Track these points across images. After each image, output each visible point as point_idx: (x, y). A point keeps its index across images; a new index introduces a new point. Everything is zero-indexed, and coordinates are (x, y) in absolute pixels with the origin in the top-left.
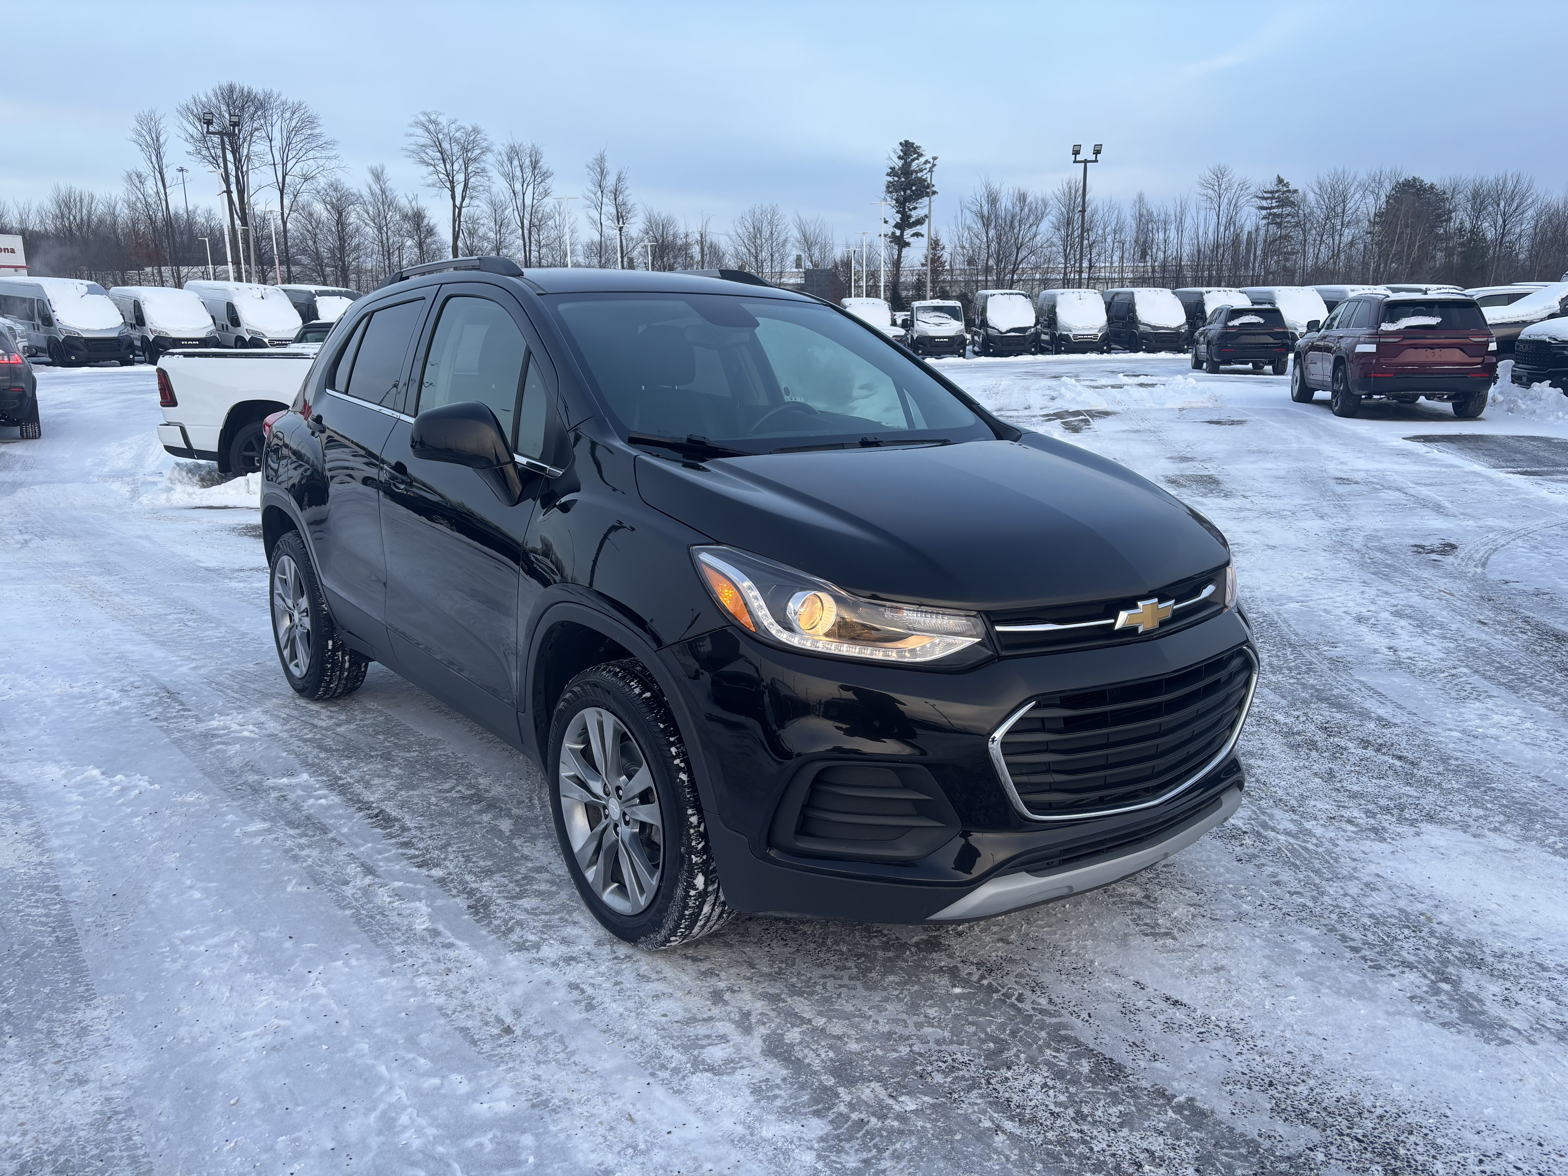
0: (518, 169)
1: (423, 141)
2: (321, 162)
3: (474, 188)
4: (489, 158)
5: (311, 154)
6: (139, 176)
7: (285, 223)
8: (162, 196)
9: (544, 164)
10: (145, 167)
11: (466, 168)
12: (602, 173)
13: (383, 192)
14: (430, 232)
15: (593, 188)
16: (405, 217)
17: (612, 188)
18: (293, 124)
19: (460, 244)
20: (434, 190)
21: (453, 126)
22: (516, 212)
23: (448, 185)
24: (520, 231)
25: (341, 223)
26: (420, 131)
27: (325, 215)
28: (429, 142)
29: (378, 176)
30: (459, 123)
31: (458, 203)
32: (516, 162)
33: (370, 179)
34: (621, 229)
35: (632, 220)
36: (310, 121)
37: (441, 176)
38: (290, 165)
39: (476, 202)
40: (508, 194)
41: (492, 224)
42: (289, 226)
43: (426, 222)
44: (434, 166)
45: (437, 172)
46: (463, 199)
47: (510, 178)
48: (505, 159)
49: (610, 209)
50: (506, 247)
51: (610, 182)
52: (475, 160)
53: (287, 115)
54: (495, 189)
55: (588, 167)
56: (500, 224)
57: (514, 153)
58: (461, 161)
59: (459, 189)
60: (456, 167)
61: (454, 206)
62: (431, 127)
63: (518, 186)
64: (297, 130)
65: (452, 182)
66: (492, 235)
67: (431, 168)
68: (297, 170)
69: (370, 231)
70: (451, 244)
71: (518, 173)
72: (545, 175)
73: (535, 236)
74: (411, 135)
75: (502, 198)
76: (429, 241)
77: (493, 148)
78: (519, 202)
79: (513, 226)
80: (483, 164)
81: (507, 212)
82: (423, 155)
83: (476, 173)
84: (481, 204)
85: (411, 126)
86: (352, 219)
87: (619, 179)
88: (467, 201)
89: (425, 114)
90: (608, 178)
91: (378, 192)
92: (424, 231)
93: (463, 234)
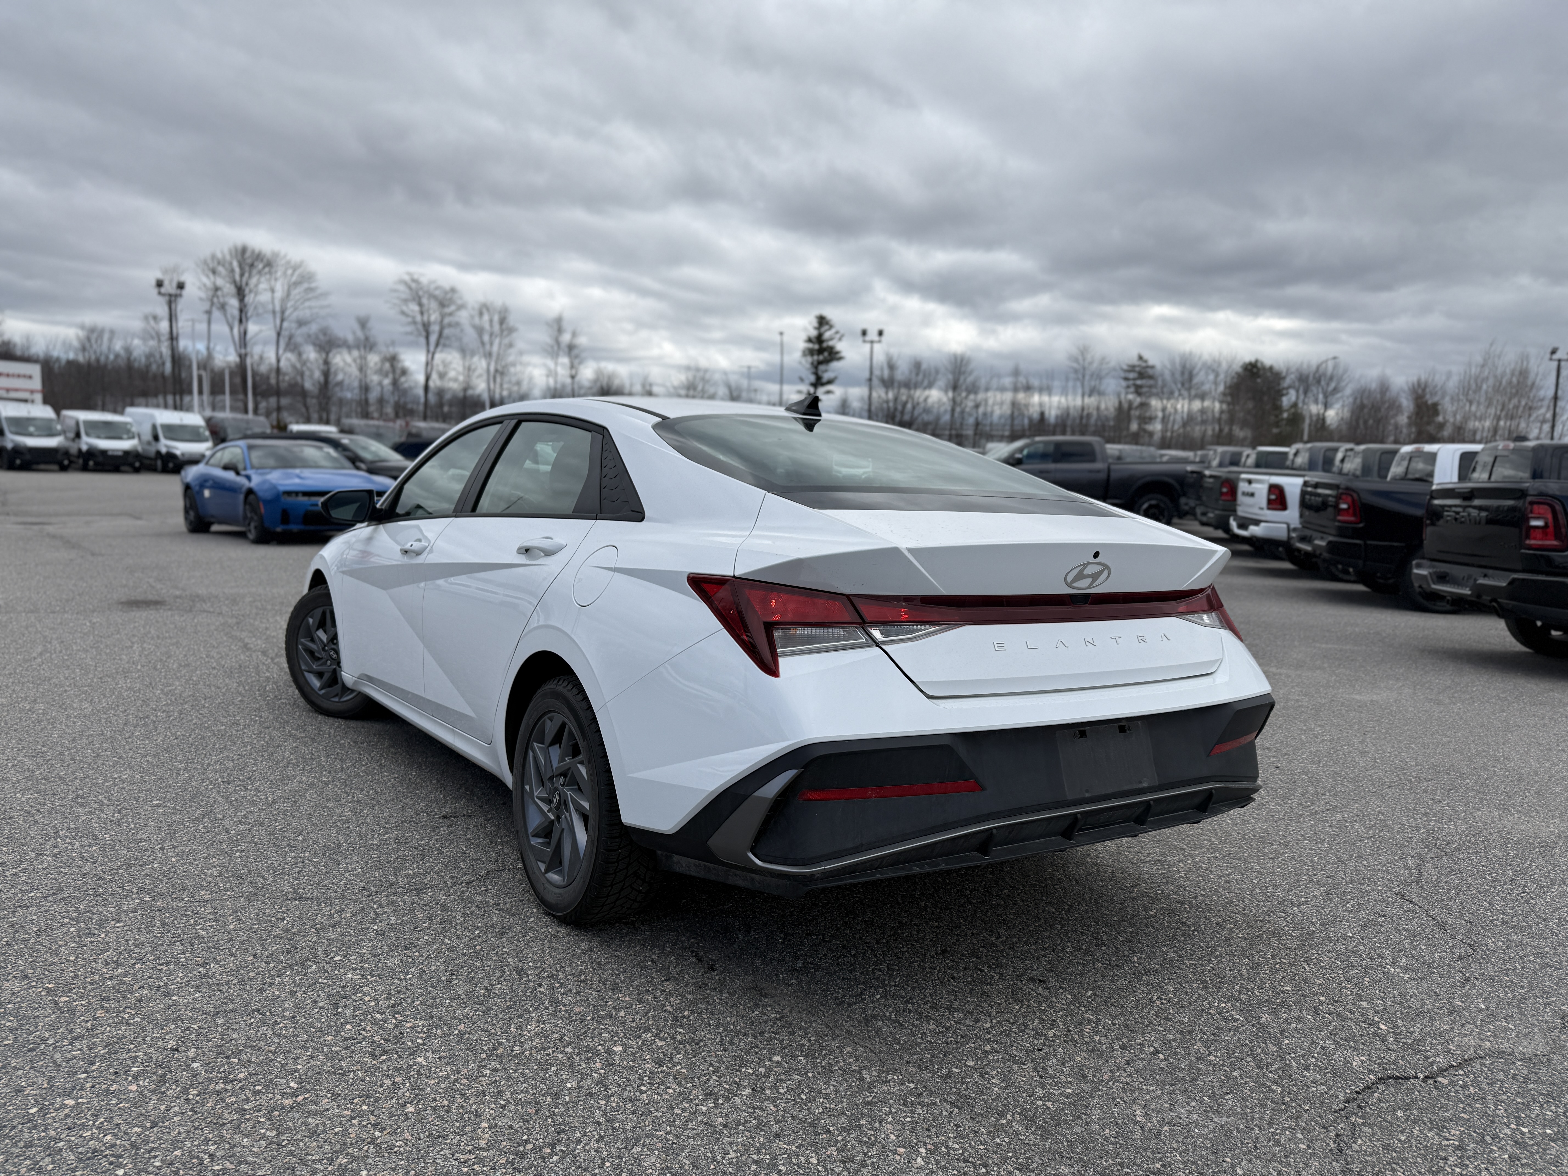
1: (403, 296)
3: (446, 337)
4: (463, 313)
7: (278, 361)
9: (511, 322)
11: (441, 321)
12: (559, 331)
13: (366, 336)
14: (404, 372)
15: (551, 343)
16: (385, 359)
17: (567, 344)
18: (293, 280)
19: (431, 384)
20: (412, 337)
21: (433, 285)
23: (424, 334)
24: (485, 376)
25: (327, 363)
26: (403, 288)
27: (313, 356)
28: (411, 298)
29: (363, 325)
30: (438, 283)
32: (486, 317)
33: (356, 327)
36: (308, 277)
38: (288, 312)
39: (446, 350)
42: (282, 364)
43: (400, 364)
44: (414, 317)
45: (416, 323)
46: (437, 346)
47: (480, 331)
48: (477, 314)
50: (473, 388)
51: (566, 337)
52: (451, 314)
53: (290, 272)
55: (547, 326)
57: (485, 308)
58: (437, 315)
59: (433, 338)
60: (433, 319)
61: (429, 352)
62: (414, 285)
63: (486, 338)
64: (296, 284)
65: (428, 332)
66: (461, 377)
67: (411, 319)
68: (294, 317)
69: (353, 371)
70: (423, 382)
72: (511, 331)
74: (396, 291)
75: (471, 347)
76: (403, 379)
77: (467, 305)
78: (487, 350)
79: (478, 371)
80: (457, 318)
81: (473, 359)
82: (404, 308)
83: (450, 325)
84: (452, 351)
85: (396, 284)
86: (338, 361)
87: (574, 336)
88: (441, 348)
89: (409, 275)
90: (563, 335)
91: (362, 335)
92: (398, 372)
93: (434, 376)
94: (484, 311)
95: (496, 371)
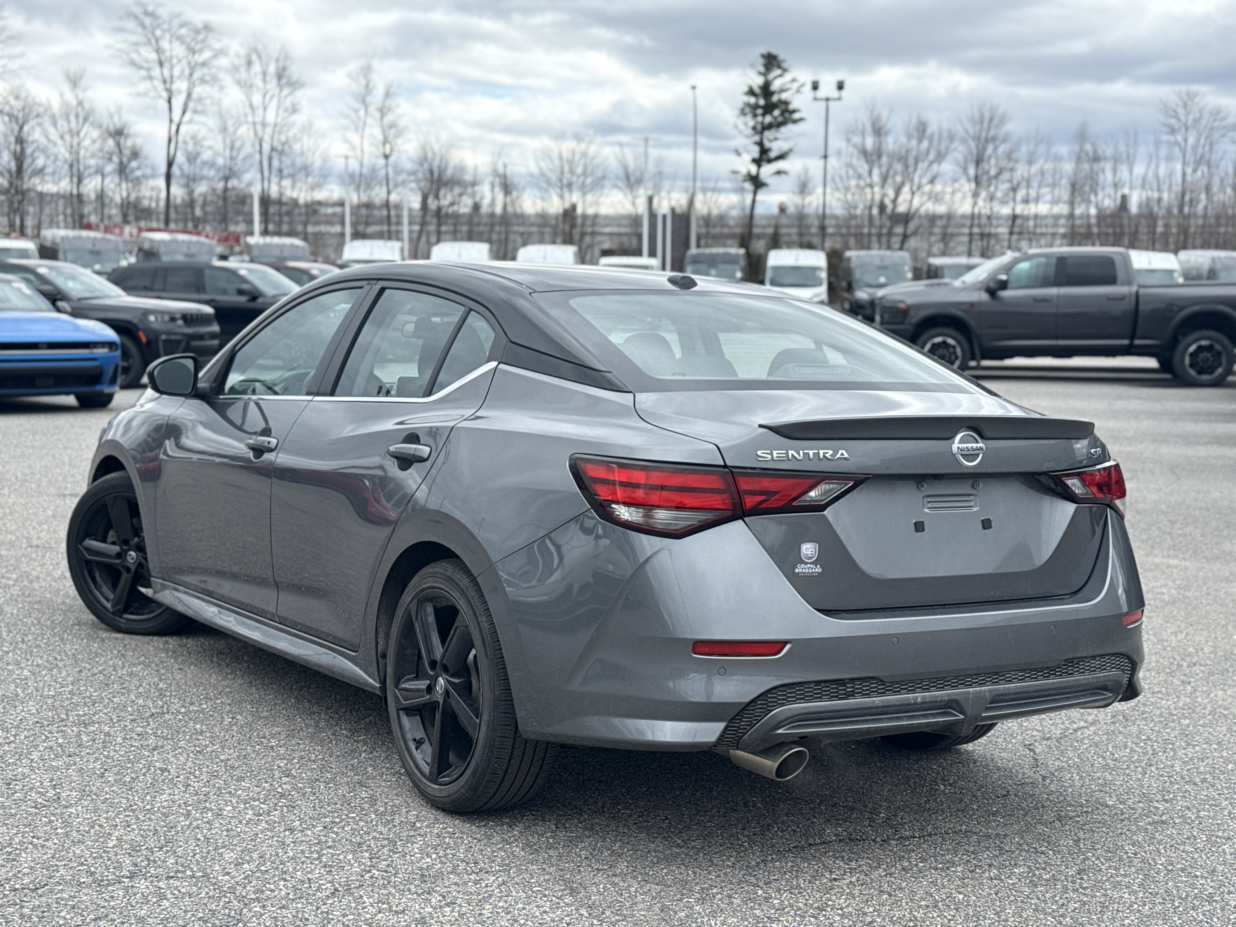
0: (260, 77)
1: (134, 38)
3: (199, 100)
9: (294, 72)
11: (191, 75)
12: (366, 85)
13: (79, 102)
14: (136, 153)
15: (355, 105)
16: (106, 134)
17: (379, 105)
19: (175, 170)
21: (177, 20)
22: (253, 132)
23: (165, 95)
24: (257, 157)
25: (20, 140)
26: (132, 25)
28: (142, 39)
29: (74, 83)
30: (184, 17)
33: (64, 87)
34: (387, 156)
37: (156, 83)
39: (199, 118)
40: (245, 108)
41: (221, 146)
43: (130, 140)
44: (148, 70)
45: (151, 78)
46: (184, 112)
47: (247, 87)
48: (242, 63)
50: (237, 177)
52: (203, 65)
54: (225, 104)
55: (350, 77)
56: (231, 147)
57: (255, 55)
58: (183, 65)
59: (178, 102)
61: (171, 120)
62: (147, 21)
63: (257, 99)
65: (170, 92)
66: (220, 160)
67: (143, 73)
69: (57, 151)
70: (164, 170)
71: (259, 82)
72: (295, 86)
73: (276, 163)
75: (235, 113)
76: (134, 164)
77: (228, 50)
78: (258, 118)
80: (213, 70)
82: (134, 56)
83: (204, 81)
84: (207, 120)
85: (120, 18)
86: (36, 135)
87: (388, 94)
88: (188, 115)
90: (374, 91)
91: (73, 102)
92: (127, 152)
93: (181, 157)
94: (254, 57)
95: (273, 149)
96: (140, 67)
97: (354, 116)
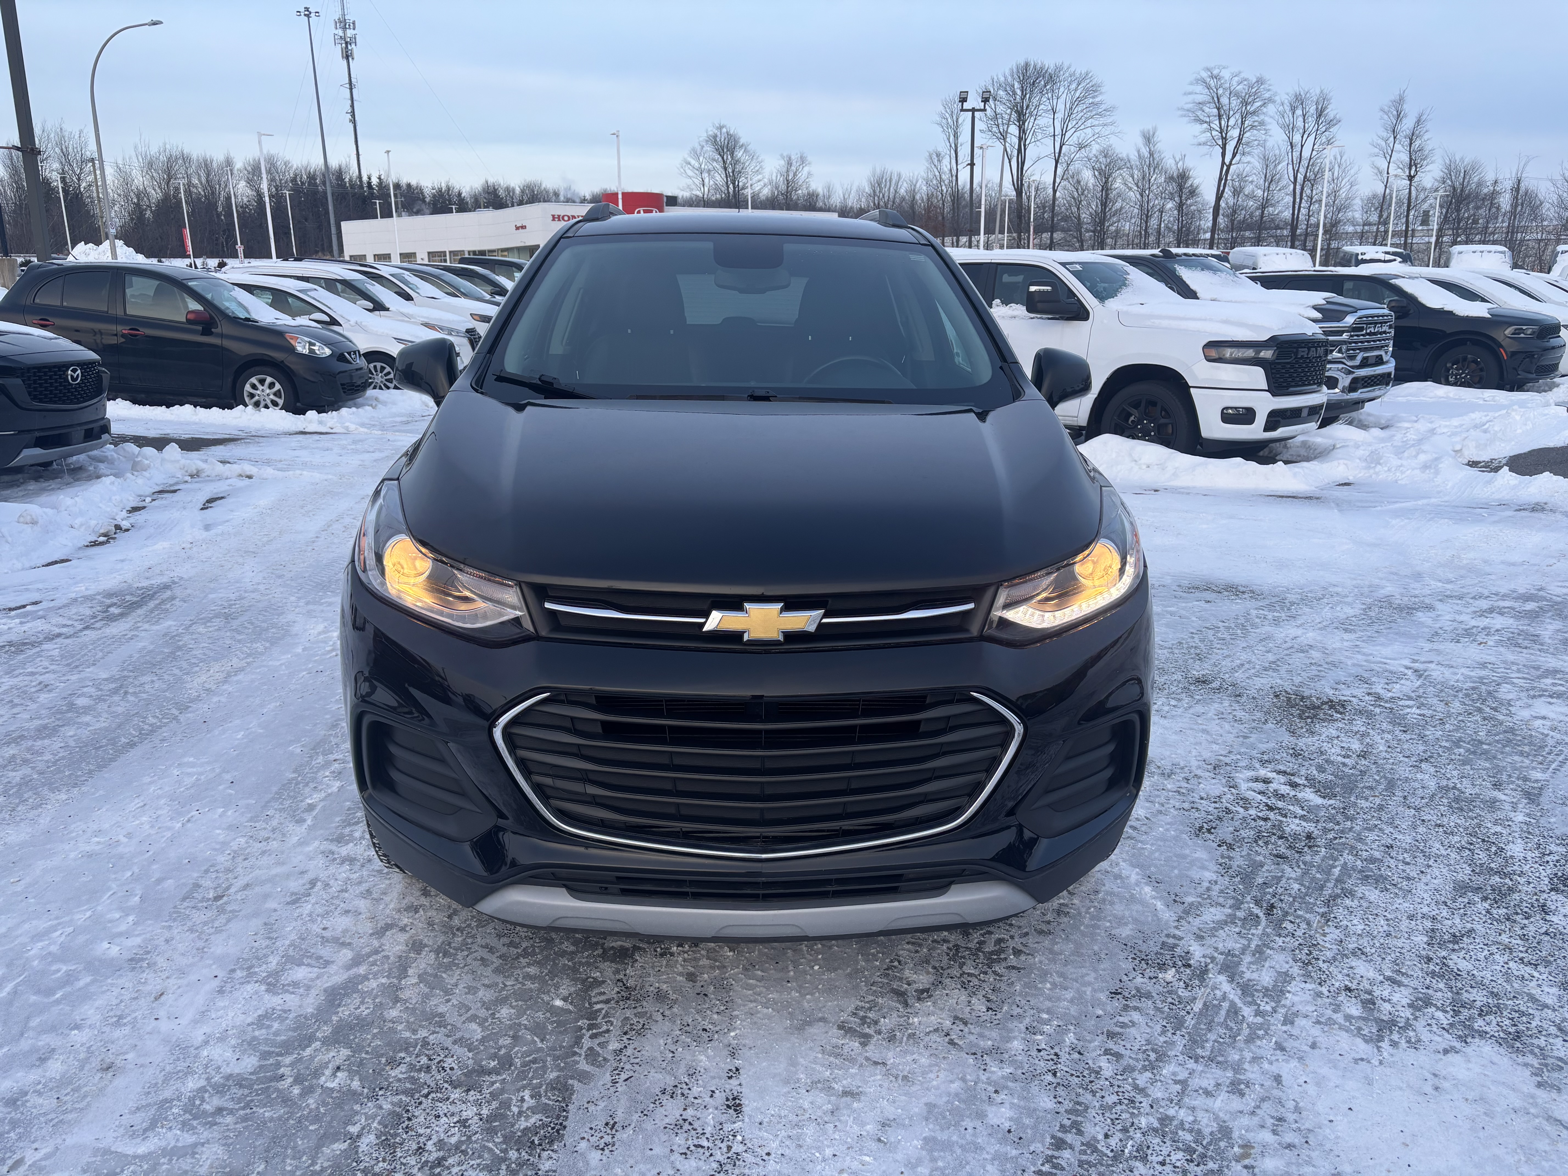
0: (1301, 119)
1: (1200, 98)
2: (1097, 129)
3: (1247, 144)
4: (1271, 109)
5: (1088, 123)
6: (938, 155)
7: (1055, 191)
8: (954, 173)
9: (1331, 112)
10: (943, 147)
11: (1243, 123)
12: (1399, 116)
13: (1151, 154)
14: (1193, 192)
15: (1385, 134)
16: (1171, 178)
17: (1409, 132)
18: (1077, 95)
19: (1223, 204)
20: (1205, 149)
21: (1236, 79)
22: (1290, 167)
23: (1220, 142)
24: (1292, 187)
25: (1106, 188)
26: (1200, 88)
27: (1092, 181)
28: (1208, 98)
29: (1148, 139)
30: (1242, 75)
31: (1227, 161)
32: (1299, 112)
33: (1140, 142)
34: (1411, 178)
35: (1428, 168)
36: (1094, 90)
37: (1214, 133)
38: (1068, 135)
39: (1246, 159)
40: (1286, 146)
41: (1262, 181)
42: (1058, 194)
43: (1189, 183)
44: (1209, 123)
45: (1211, 129)
46: (1234, 155)
47: (1290, 129)
48: (1287, 108)
49: (1402, 156)
50: (1273, 205)
51: (1407, 124)
52: (1254, 113)
53: (1073, 86)
54: (1269, 144)
55: (1382, 110)
56: (1270, 180)
57: (1299, 101)
58: (1238, 116)
59: (1231, 146)
60: (1232, 122)
61: (1223, 163)
62: (1212, 83)
63: (1297, 138)
64: (1079, 100)
65: (1225, 139)
66: (1259, 193)
67: (1205, 125)
68: (1074, 140)
69: (1134, 195)
70: (1212, 203)
71: (1300, 123)
72: (1331, 124)
73: (1307, 191)
74: (1190, 93)
75: (1277, 152)
76: (1189, 202)
77: (1277, 98)
78: (1296, 154)
79: (1284, 182)
80: (1262, 117)
81: (1279, 167)
82: (1199, 113)
83: (1253, 127)
84: (1252, 160)
85: (1191, 84)
86: (1118, 184)
87: (1418, 122)
88: (1237, 158)
89: (1208, 69)
90: (1404, 121)
91: (1147, 154)
92: (1186, 192)
93: (1228, 193)
95: (1306, 179)
96: (1203, 122)
97: (1383, 144)
